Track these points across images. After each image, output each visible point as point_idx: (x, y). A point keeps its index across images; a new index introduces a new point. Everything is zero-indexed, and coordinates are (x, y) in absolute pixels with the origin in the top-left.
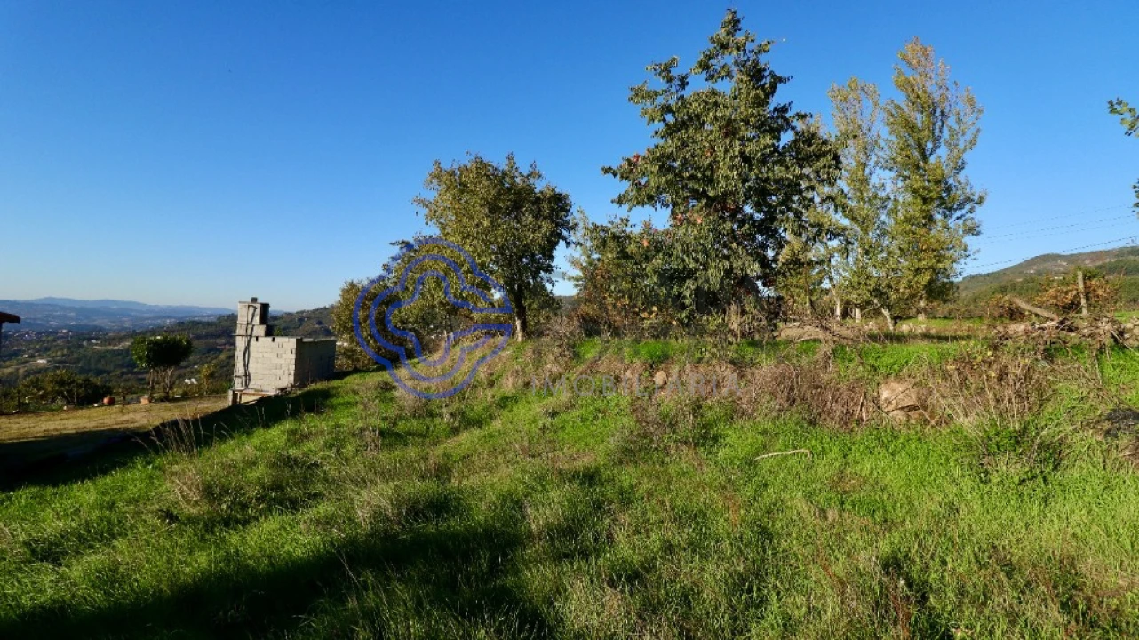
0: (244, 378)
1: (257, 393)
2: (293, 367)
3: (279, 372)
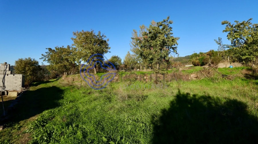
0: (3, 87)
1: (14, 91)
2: (21, 83)
3: (16, 85)
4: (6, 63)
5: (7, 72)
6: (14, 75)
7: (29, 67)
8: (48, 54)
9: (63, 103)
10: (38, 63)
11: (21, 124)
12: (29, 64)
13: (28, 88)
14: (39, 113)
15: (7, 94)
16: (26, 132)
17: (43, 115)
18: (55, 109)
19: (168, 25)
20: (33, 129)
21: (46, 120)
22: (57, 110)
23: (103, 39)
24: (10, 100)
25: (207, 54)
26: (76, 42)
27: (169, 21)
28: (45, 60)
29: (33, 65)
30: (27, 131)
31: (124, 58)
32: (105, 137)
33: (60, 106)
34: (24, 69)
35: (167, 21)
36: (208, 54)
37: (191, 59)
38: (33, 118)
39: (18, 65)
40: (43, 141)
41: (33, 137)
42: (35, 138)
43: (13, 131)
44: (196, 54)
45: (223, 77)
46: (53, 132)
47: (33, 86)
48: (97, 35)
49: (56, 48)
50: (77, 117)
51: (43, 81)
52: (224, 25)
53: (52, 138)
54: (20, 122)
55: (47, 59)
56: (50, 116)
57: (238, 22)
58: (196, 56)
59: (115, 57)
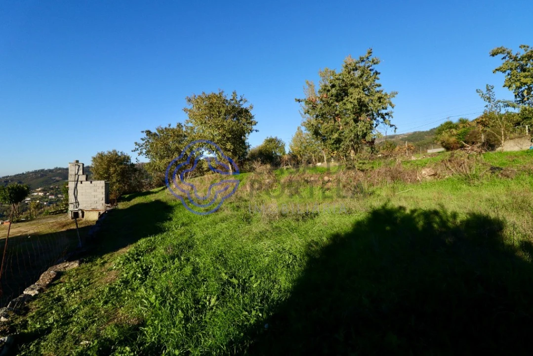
0: (75, 203)
1: (93, 210)
2: (104, 196)
3: (96, 199)
4: (77, 162)
5: (80, 177)
6: (91, 183)
7: (115, 166)
8: (146, 142)
9: (170, 227)
10: (130, 160)
11: (106, 259)
12: (114, 162)
13: (115, 204)
14: (132, 243)
15: (83, 216)
16: (112, 269)
17: (139, 245)
18: (157, 237)
19: (371, 68)
20: (122, 265)
21: (142, 252)
22: (160, 238)
23: (242, 107)
24: (88, 226)
25: (478, 123)
26: (193, 116)
27: (370, 59)
28: (141, 153)
29: (121, 164)
30: (114, 267)
31: (290, 142)
32: (226, 274)
33: (165, 231)
34: (107, 171)
35: (368, 58)
36: (479, 121)
37: (439, 136)
38: (124, 250)
39: (98, 164)
40: (135, 280)
41: (123, 275)
42: (125, 275)
43: (94, 268)
44: (450, 123)
45: (492, 173)
46: (151, 267)
47: (123, 201)
48: (231, 100)
49: (158, 130)
50: (189, 247)
51: (140, 191)
52: (496, 56)
53: (150, 276)
54: (103, 257)
55: (144, 151)
56: (149, 246)
57: (528, 47)
58: (451, 128)
59: (271, 141)
